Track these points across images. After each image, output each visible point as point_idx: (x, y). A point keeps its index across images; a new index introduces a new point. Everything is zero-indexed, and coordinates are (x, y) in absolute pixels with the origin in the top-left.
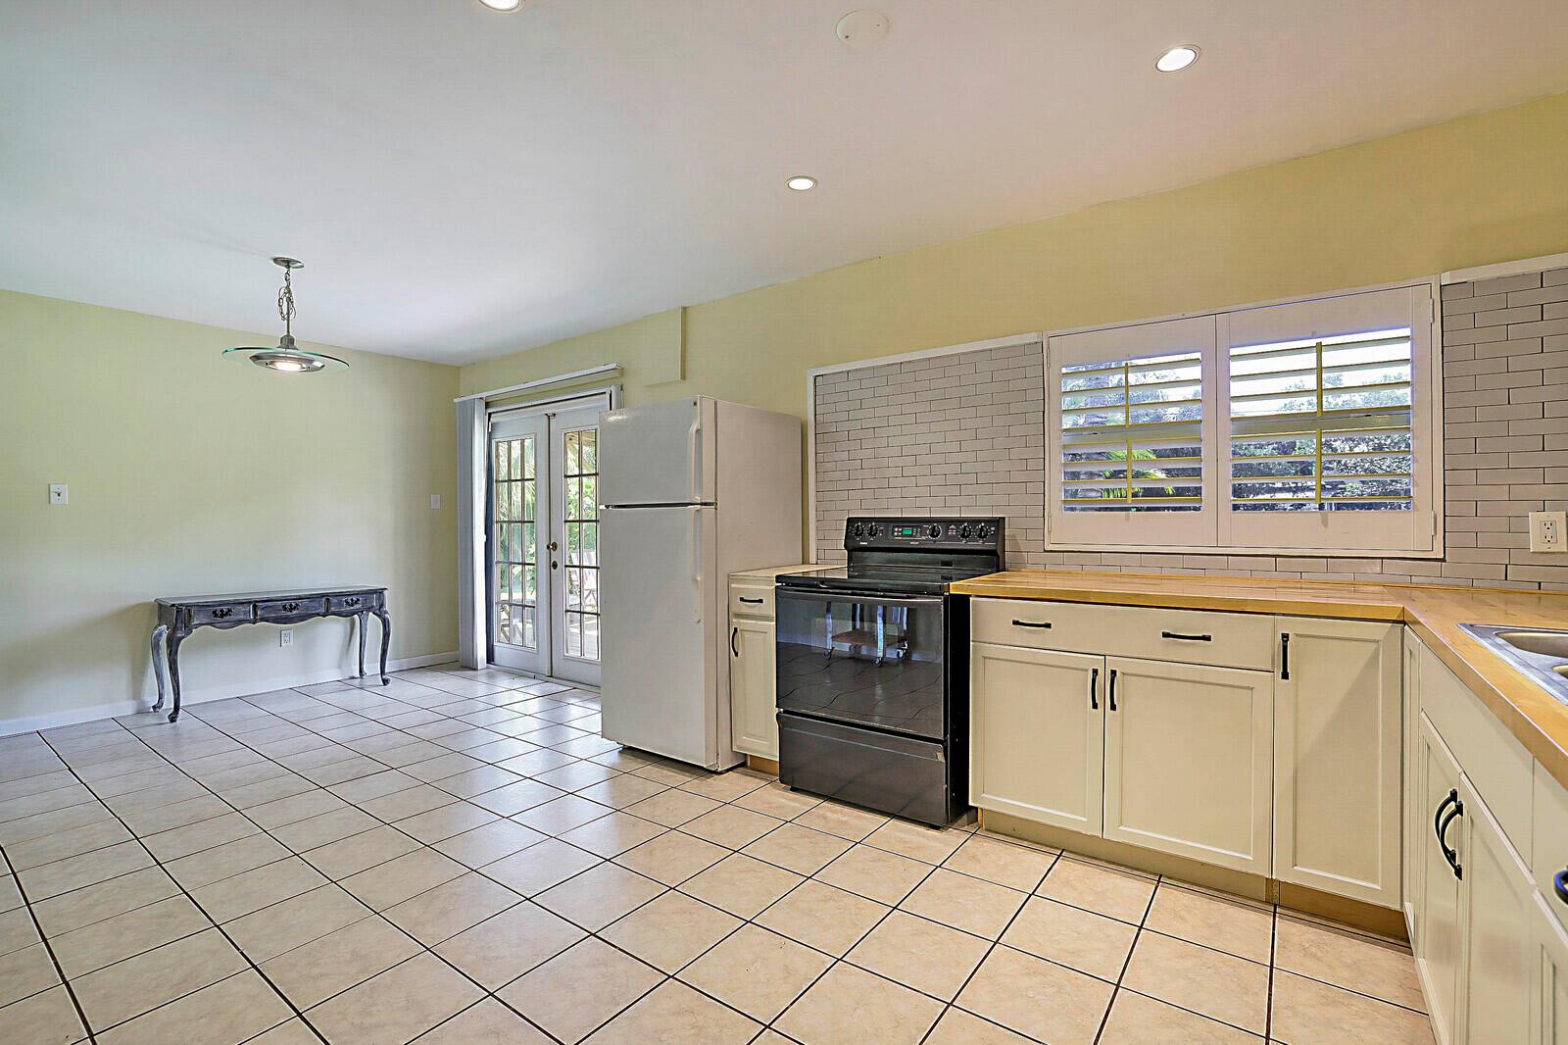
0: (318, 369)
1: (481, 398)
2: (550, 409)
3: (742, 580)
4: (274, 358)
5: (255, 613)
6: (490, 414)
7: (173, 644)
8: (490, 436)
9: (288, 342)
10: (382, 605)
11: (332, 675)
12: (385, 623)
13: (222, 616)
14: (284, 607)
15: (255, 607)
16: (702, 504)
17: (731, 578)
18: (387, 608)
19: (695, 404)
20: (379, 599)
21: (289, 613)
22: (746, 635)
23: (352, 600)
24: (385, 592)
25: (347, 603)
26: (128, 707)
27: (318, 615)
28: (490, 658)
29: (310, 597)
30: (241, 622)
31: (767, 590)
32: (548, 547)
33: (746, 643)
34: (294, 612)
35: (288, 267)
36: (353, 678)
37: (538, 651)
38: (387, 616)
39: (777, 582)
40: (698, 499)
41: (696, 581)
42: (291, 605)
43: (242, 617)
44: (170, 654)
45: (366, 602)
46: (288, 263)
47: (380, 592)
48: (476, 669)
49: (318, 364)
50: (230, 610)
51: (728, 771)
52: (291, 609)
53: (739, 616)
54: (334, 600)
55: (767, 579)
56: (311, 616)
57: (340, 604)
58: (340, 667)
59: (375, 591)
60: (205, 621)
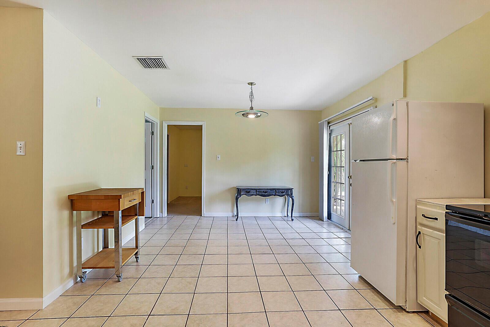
0: (259, 116)
1: (326, 121)
2: (350, 121)
3: (424, 204)
4: (248, 114)
5: (256, 193)
6: (330, 126)
7: (237, 199)
8: (330, 134)
9: (252, 108)
10: (292, 194)
11: (279, 214)
12: (293, 200)
13: (248, 193)
14: (264, 191)
15: (256, 191)
16: (397, 159)
17: (418, 202)
18: (293, 195)
19: (393, 105)
20: (291, 192)
21: (265, 194)
22: (426, 237)
23: (283, 191)
24: (293, 190)
25: (281, 192)
26: (230, 214)
27: (273, 195)
28: (329, 217)
29: (270, 189)
30: (253, 195)
31: (441, 213)
32: (348, 177)
33: (426, 241)
34: (266, 193)
35: (252, 85)
36: (285, 216)
37: (345, 217)
38: (293, 198)
39: (447, 209)
40: (394, 157)
41: (392, 201)
42: (265, 191)
43: (253, 193)
44: (236, 202)
45: (286, 193)
46: (251, 84)
47: (291, 189)
48: (323, 221)
49: (259, 114)
50: (250, 191)
51: (414, 312)
52: (265, 193)
53: (422, 225)
54: (277, 191)
55: (440, 206)
56: (271, 195)
57: (279, 192)
58: (282, 212)
59: (290, 189)
60: (244, 194)
